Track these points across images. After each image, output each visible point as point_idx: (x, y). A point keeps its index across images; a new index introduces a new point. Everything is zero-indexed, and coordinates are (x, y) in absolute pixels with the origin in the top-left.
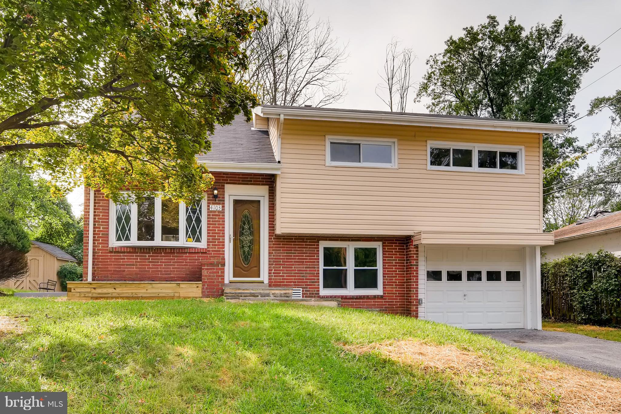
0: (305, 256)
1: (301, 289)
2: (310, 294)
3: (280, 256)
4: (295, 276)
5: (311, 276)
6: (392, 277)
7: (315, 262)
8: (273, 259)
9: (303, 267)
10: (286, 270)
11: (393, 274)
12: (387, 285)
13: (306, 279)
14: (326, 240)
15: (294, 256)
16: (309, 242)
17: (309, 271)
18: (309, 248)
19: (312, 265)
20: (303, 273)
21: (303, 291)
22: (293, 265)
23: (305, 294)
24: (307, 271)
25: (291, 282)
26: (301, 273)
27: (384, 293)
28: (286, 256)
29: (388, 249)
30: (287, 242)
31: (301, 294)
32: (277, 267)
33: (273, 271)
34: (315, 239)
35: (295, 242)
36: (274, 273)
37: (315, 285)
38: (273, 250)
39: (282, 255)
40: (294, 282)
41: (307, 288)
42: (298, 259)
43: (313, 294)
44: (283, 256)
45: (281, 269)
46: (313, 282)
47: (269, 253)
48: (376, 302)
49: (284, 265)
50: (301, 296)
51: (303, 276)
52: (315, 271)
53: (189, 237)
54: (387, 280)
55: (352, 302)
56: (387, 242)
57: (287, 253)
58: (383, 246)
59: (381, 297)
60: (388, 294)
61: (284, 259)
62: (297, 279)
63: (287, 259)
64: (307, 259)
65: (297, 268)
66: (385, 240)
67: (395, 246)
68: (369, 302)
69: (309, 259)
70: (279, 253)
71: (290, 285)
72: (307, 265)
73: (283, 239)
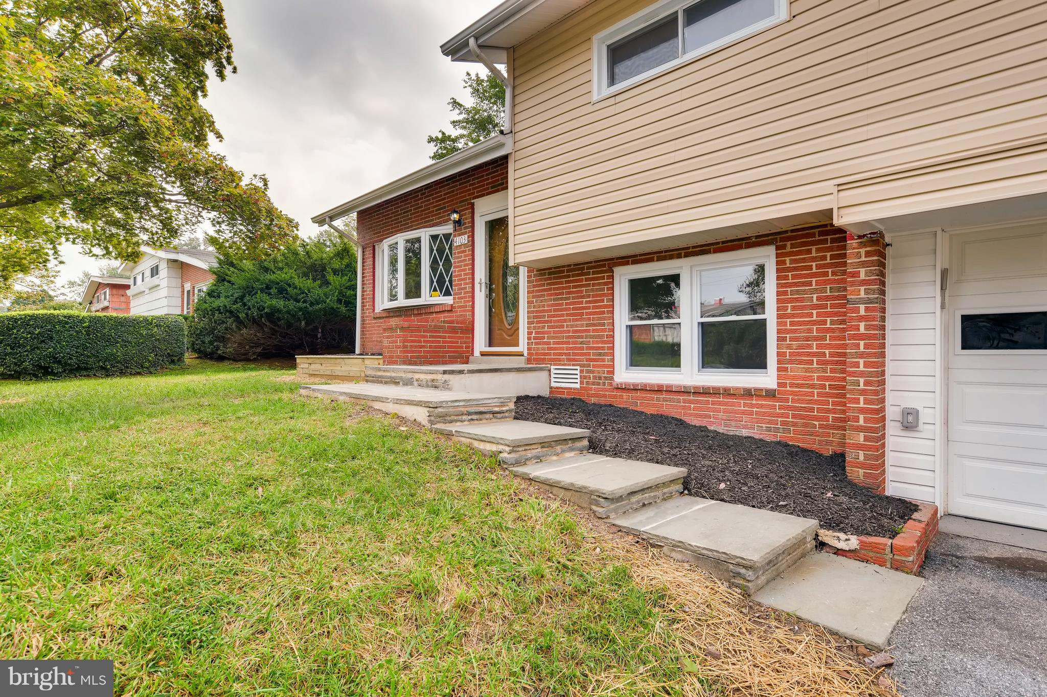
0: (587, 302)
1: (578, 368)
2: (595, 377)
3: (544, 306)
4: (568, 343)
5: (597, 342)
6: (807, 339)
7: (603, 313)
8: (533, 312)
9: (581, 325)
10: (555, 332)
11: (810, 331)
12: (791, 362)
13: (588, 348)
14: (627, 263)
15: (567, 304)
16: (594, 273)
17: (594, 331)
18: (594, 285)
19: (599, 319)
20: (582, 337)
21: (581, 371)
22: (565, 321)
23: (585, 377)
24: (588, 331)
25: (561, 354)
26: (579, 337)
27: (779, 384)
28: (552, 305)
29: (792, 262)
30: (555, 278)
31: (578, 376)
32: (539, 327)
33: (534, 335)
34: (604, 266)
35: (569, 276)
36: (535, 338)
37: (603, 360)
38: (534, 297)
39: (548, 302)
40: (566, 354)
41: (589, 366)
42: (574, 309)
43: (600, 378)
44: (548, 306)
45: (546, 329)
46: (600, 354)
47: (528, 302)
48: (753, 406)
49: (550, 322)
50: (578, 381)
51: (581, 343)
52: (604, 330)
53: (435, 290)
54: (789, 347)
55: (684, 401)
56: (789, 244)
57: (554, 300)
58: (778, 256)
59: (770, 394)
60: (792, 385)
61: (550, 311)
62: (571, 349)
63: (555, 310)
64: (589, 308)
65: (572, 326)
66: (782, 240)
67: (818, 250)
68: (733, 404)
69: (594, 307)
70: (542, 301)
71: (559, 360)
72: (589, 319)
73: (550, 274)
